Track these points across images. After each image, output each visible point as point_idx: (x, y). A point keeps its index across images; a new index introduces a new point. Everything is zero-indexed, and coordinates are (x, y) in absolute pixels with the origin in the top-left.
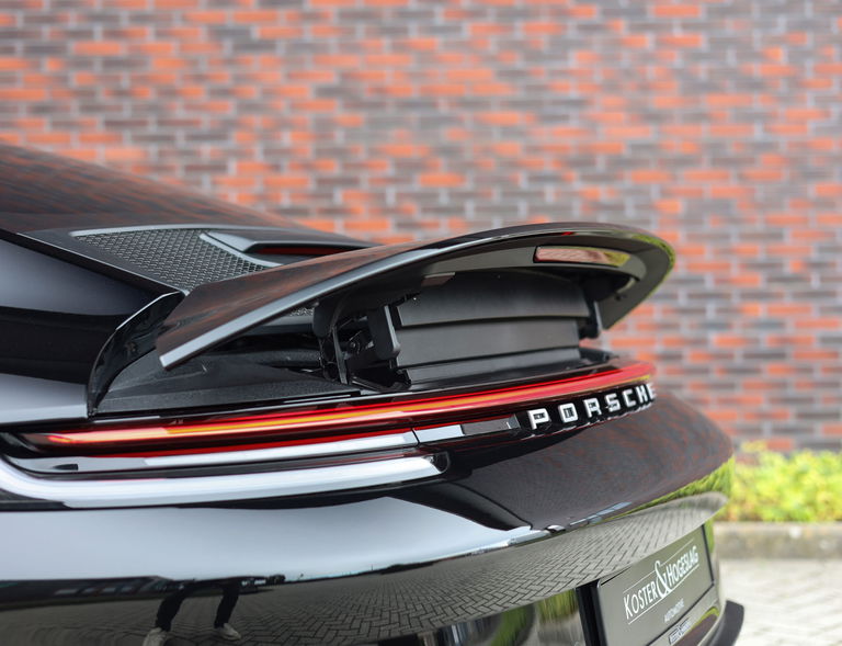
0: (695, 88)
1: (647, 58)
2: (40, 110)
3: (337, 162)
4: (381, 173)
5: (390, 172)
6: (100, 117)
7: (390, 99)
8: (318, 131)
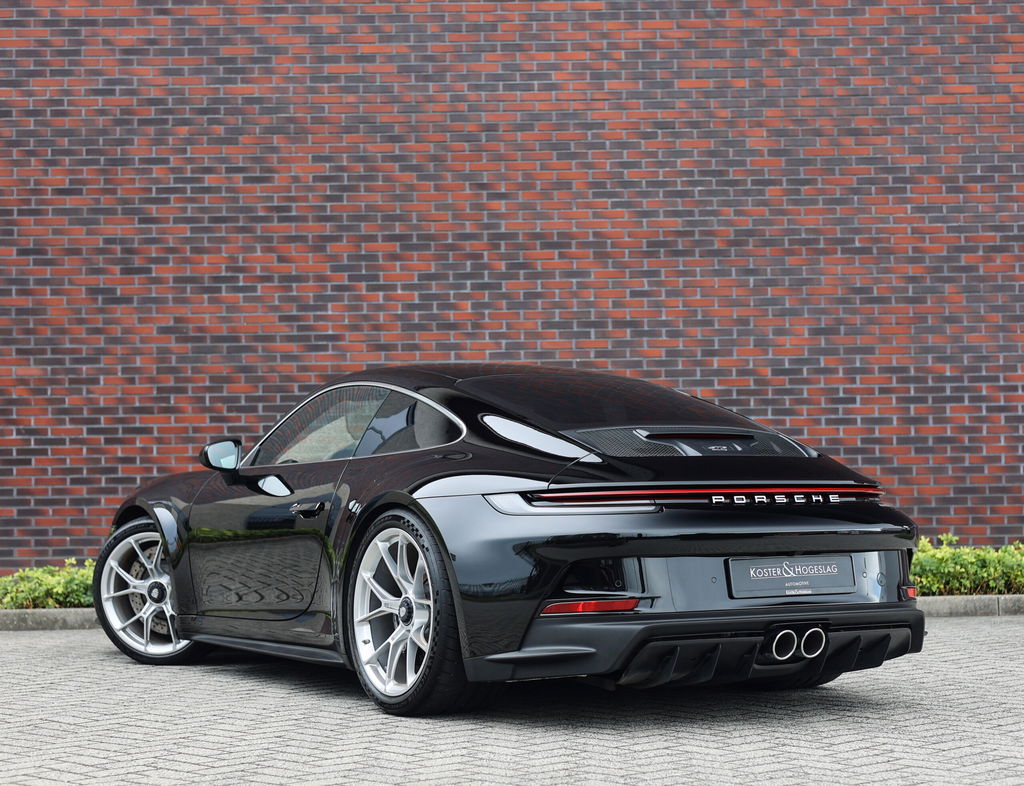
0: (410, 327)
1: (379, 308)
3: (171, 377)
4: (201, 385)
5: (207, 384)
6: (14, 347)
7: (208, 335)
8: (160, 356)
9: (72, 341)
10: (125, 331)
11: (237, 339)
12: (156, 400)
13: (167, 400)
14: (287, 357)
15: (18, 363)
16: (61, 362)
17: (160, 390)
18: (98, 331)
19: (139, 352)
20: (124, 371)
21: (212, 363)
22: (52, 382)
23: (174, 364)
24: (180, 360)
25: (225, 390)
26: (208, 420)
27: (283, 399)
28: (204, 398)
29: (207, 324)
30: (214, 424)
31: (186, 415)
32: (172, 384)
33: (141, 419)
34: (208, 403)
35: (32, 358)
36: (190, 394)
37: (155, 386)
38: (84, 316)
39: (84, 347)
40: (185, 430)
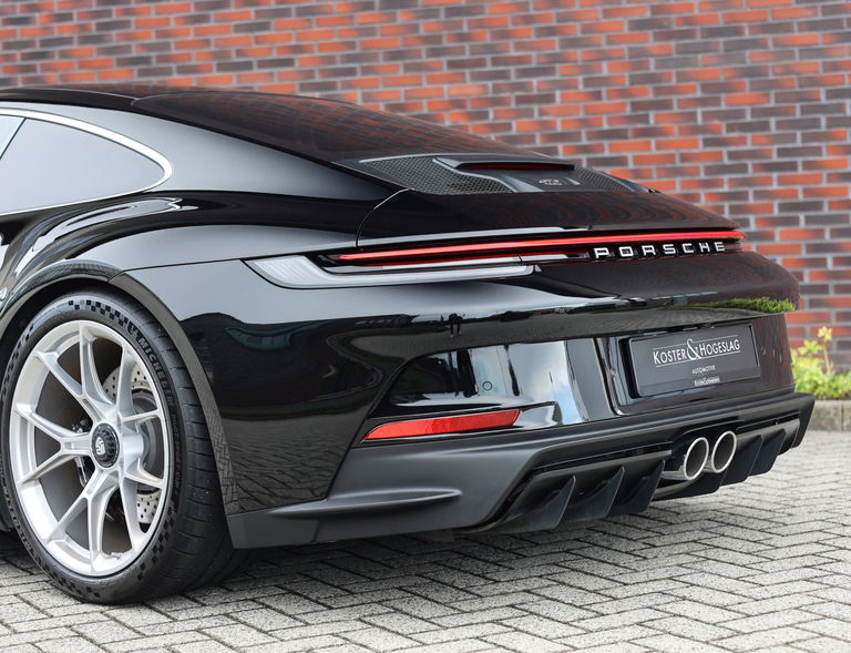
2: (395, 56)
3: (650, 87)
4: (690, 96)
5: (699, 94)
6: (444, 59)
7: (698, 28)
8: (634, 60)
9: (519, 46)
10: (586, 29)
11: (738, 31)
12: (630, 119)
13: (645, 119)
14: (809, 51)
15: (450, 79)
16: (504, 75)
17: (635, 106)
18: (551, 31)
19: (604, 56)
20: (587, 82)
21: (705, 65)
22: (495, 102)
23: (652, 69)
24: (660, 64)
25: (723, 103)
26: (701, 144)
27: (804, 110)
28: (695, 114)
29: (696, 12)
30: (709, 149)
31: (670, 138)
32: (650, 97)
33: (611, 145)
34: (700, 121)
35: (467, 72)
36: (676, 109)
37: (628, 101)
38: (532, 12)
39: (534, 54)
40: (671, 158)
